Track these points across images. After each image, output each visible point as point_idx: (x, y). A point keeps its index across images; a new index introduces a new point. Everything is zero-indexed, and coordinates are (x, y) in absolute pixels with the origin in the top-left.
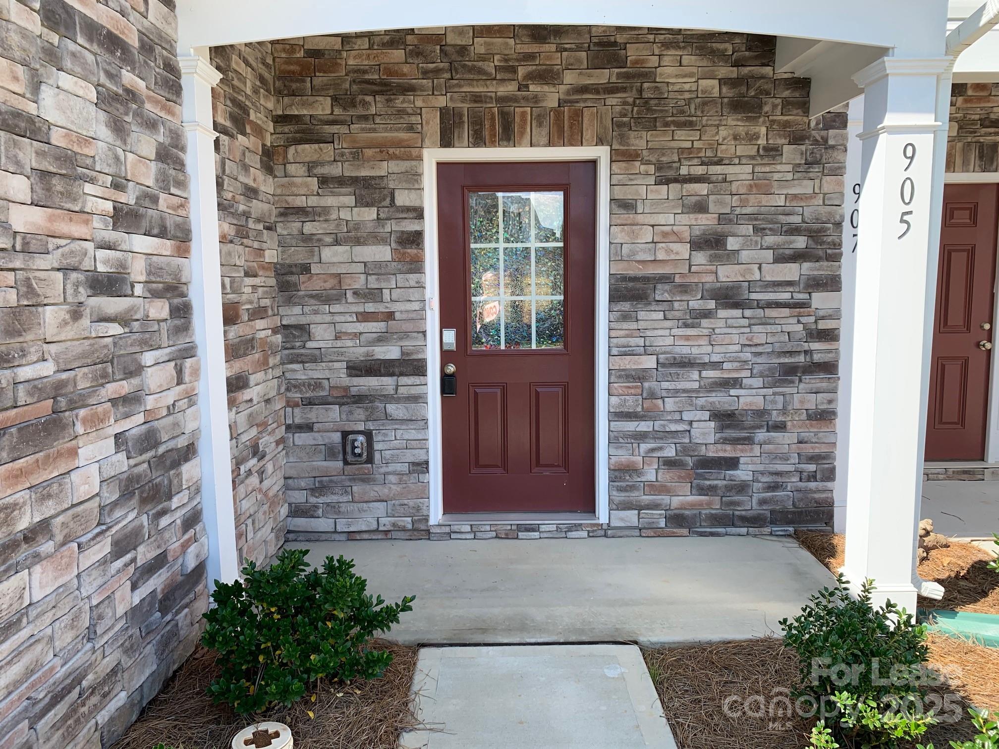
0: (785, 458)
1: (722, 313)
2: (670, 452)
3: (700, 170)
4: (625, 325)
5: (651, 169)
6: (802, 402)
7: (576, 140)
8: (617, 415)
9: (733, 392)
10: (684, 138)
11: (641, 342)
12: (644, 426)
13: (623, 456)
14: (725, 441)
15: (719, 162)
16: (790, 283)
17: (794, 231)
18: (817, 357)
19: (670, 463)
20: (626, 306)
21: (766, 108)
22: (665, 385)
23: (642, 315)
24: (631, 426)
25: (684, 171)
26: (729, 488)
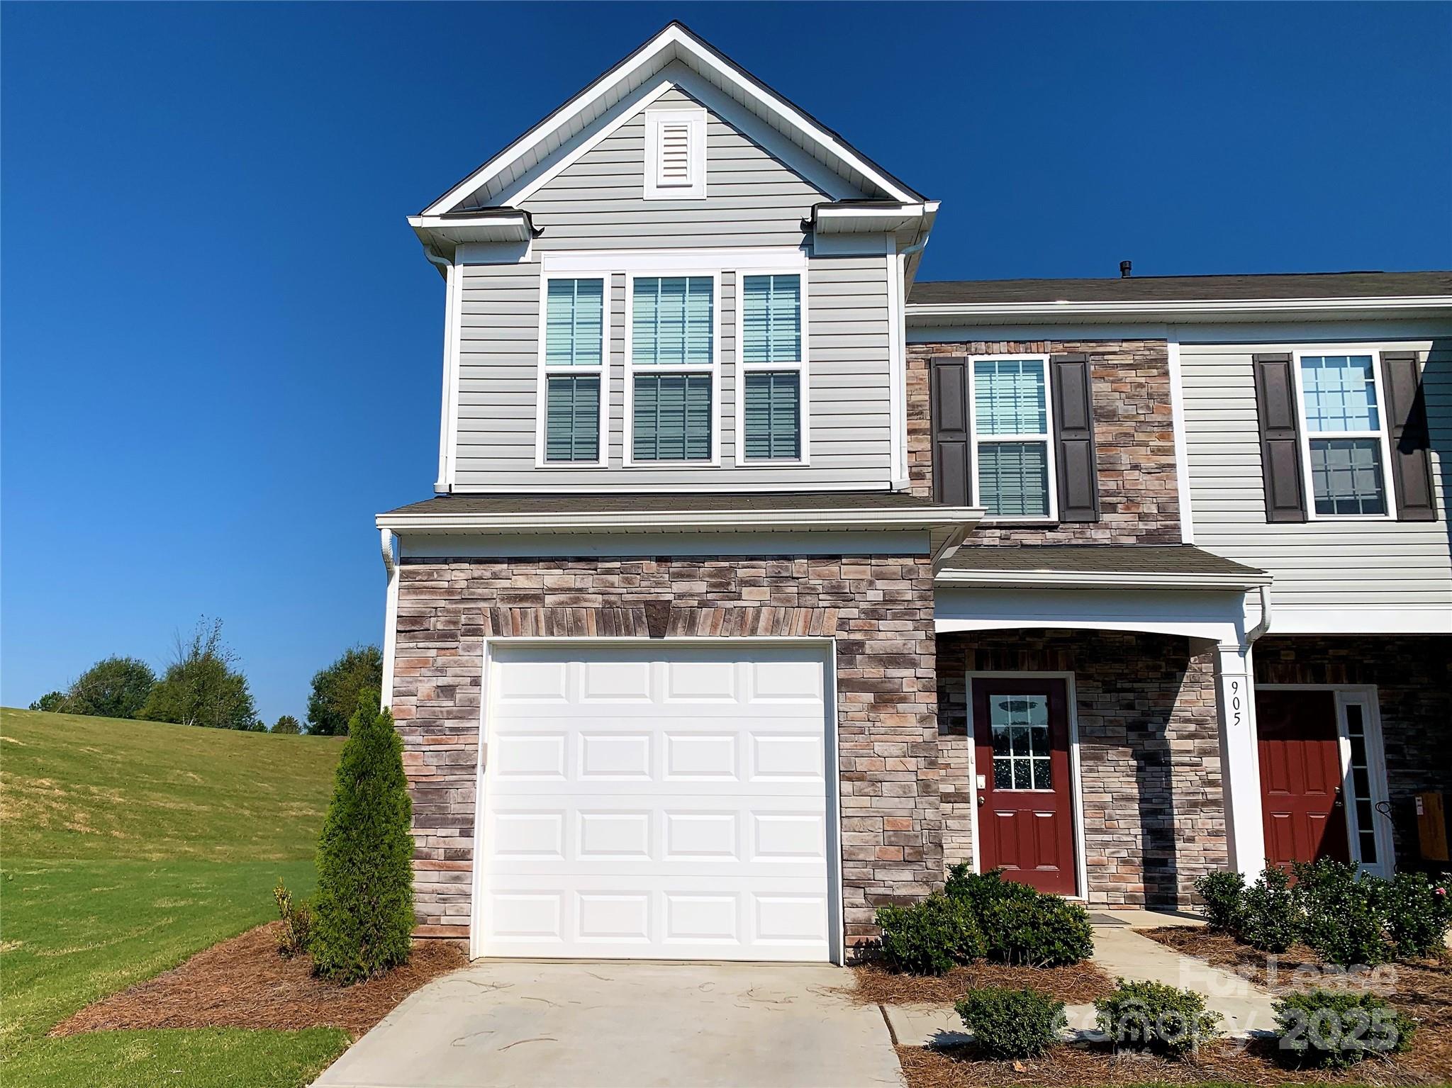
0: (1196, 860)
1: (1149, 769)
2: (1124, 854)
3: (1127, 685)
4: (1091, 775)
5: (1100, 684)
6: (1203, 824)
7: (1055, 668)
8: (1090, 830)
9: (1159, 817)
10: (1118, 668)
11: (1102, 786)
12: (1107, 838)
13: (1095, 856)
14: (1158, 848)
15: (1140, 681)
16: (1188, 752)
17: (1188, 721)
18: (1209, 797)
19: (1125, 862)
20: (1091, 763)
21: (1165, 652)
22: (1118, 812)
23: (1100, 768)
24: (1099, 837)
25: (1119, 686)
26: (1162, 878)
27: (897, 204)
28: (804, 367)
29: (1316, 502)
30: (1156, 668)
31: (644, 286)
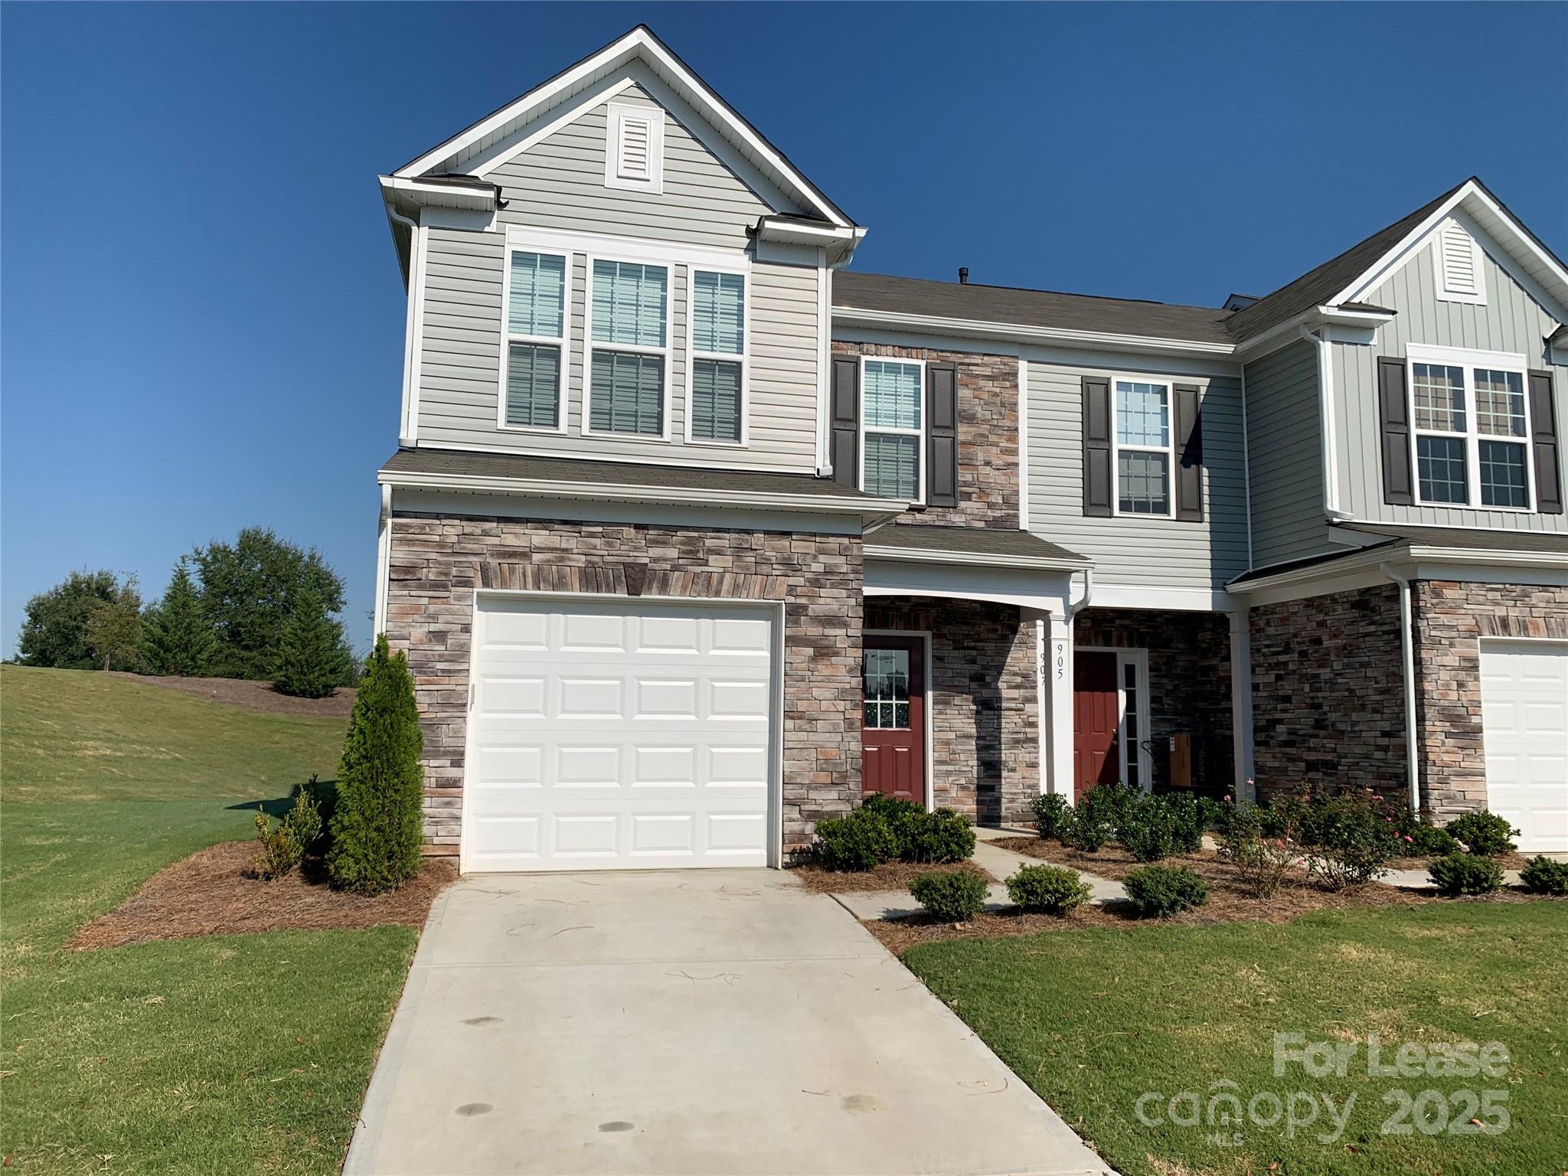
0: (1016, 786)
1: (984, 712)
2: (963, 781)
3: (973, 644)
4: (941, 717)
5: (951, 642)
6: (1023, 757)
7: (916, 628)
8: (937, 762)
9: (991, 752)
10: (965, 630)
11: (948, 725)
12: (950, 768)
13: (940, 784)
14: (989, 777)
15: (982, 641)
16: (1015, 699)
17: (1015, 674)
18: (1029, 736)
19: (963, 788)
20: (941, 707)
21: (1001, 618)
22: (959, 747)
23: (948, 711)
24: (945, 768)
25: (965, 644)
26: (990, 801)
27: (832, 226)
28: (745, 359)
29: (1120, 501)
30: (995, 631)
31: (604, 268)
